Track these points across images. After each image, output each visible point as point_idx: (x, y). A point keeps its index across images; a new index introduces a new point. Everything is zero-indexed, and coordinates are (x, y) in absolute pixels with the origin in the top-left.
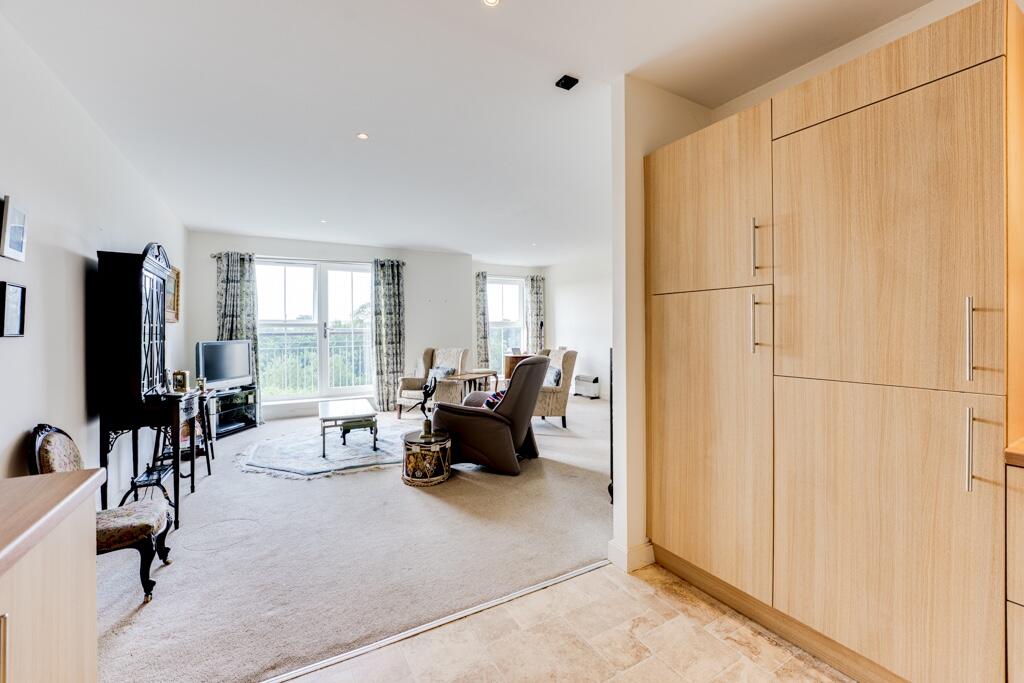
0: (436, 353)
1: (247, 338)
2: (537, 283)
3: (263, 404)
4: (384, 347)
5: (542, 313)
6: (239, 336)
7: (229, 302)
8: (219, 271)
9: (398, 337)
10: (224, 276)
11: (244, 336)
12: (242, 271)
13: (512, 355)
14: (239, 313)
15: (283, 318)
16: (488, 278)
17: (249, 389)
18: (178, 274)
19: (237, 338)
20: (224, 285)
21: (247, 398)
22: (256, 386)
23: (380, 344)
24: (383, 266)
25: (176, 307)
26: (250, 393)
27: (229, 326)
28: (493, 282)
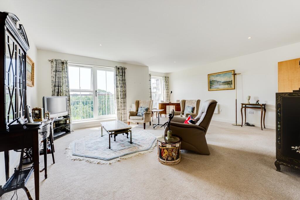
0: (140, 102)
1: (66, 95)
2: (167, 79)
3: (73, 123)
4: (120, 100)
5: (168, 89)
6: (61, 95)
7: (57, 80)
8: (52, 67)
9: (124, 96)
10: (54, 69)
11: (64, 95)
12: (62, 68)
13: (161, 103)
14: (61, 85)
15: (79, 88)
16: (151, 76)
17: (66, 117)
18: (33, 64)
19: (60, 95)
20: (55, 73)
21: (66, 121)
22: (70, 116)
23: (118, 98)
24: (118, 68)
25: (32, 79)
26: (68, 119)
27: (57, 90)
28: (153, 78)
